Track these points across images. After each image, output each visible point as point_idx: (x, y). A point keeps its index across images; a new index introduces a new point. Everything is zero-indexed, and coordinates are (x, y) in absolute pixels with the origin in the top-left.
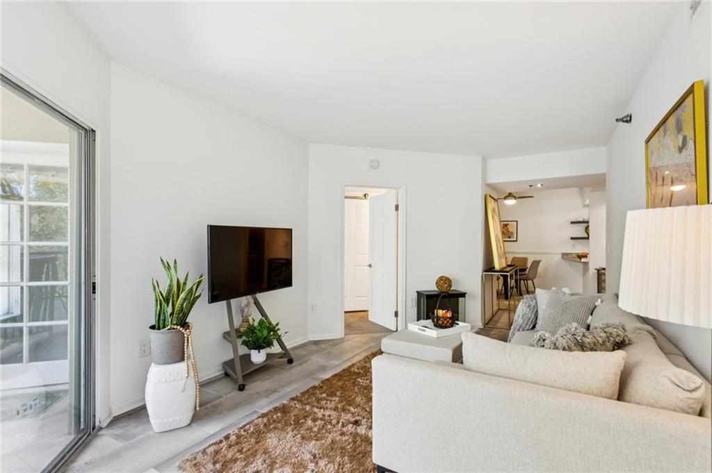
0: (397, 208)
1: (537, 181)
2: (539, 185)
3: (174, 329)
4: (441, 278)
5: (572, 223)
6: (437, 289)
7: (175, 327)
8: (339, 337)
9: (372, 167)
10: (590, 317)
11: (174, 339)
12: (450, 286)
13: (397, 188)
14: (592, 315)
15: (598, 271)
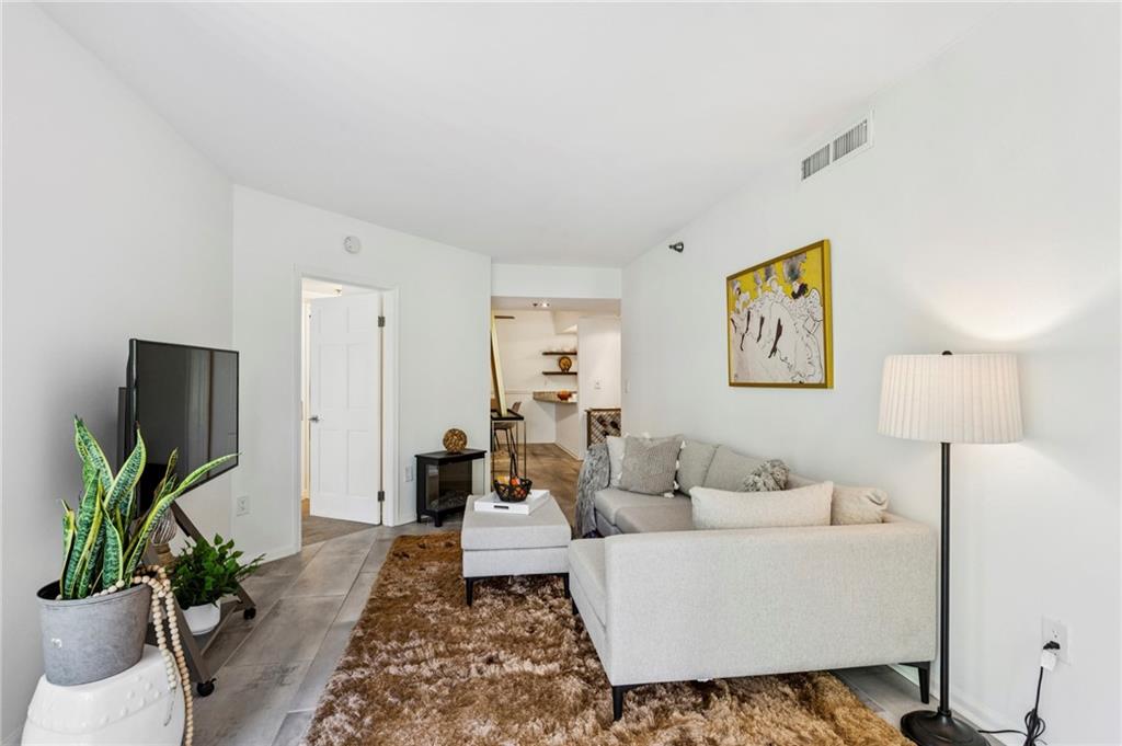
0: (381, 322)
1: (542, 299)
2: (545, 305)
3: (133, 585)
4: (453, 432)
5: (546, 354)
6: (444, 449)
7: (137, 580)
8: (294, 553)
9: (349, 249)
10: (678, 463)
11: (134, 610)
12: (465, 443)
13: (381, 289)
14: (678, 458)
15: (589, 413)
